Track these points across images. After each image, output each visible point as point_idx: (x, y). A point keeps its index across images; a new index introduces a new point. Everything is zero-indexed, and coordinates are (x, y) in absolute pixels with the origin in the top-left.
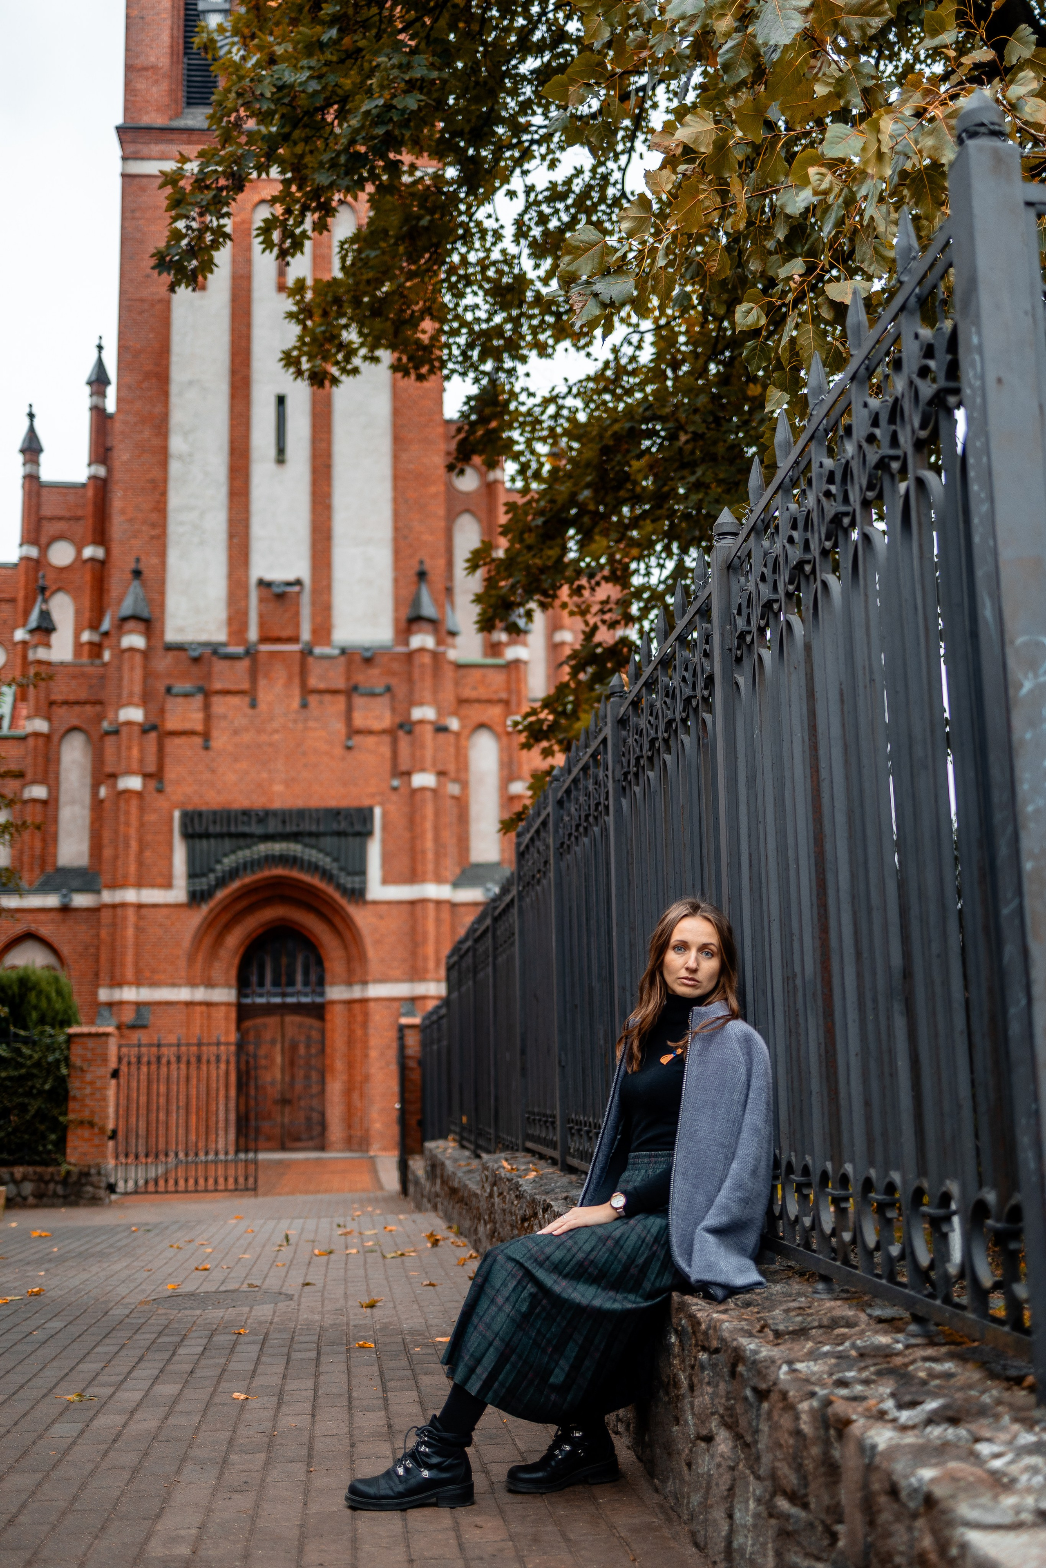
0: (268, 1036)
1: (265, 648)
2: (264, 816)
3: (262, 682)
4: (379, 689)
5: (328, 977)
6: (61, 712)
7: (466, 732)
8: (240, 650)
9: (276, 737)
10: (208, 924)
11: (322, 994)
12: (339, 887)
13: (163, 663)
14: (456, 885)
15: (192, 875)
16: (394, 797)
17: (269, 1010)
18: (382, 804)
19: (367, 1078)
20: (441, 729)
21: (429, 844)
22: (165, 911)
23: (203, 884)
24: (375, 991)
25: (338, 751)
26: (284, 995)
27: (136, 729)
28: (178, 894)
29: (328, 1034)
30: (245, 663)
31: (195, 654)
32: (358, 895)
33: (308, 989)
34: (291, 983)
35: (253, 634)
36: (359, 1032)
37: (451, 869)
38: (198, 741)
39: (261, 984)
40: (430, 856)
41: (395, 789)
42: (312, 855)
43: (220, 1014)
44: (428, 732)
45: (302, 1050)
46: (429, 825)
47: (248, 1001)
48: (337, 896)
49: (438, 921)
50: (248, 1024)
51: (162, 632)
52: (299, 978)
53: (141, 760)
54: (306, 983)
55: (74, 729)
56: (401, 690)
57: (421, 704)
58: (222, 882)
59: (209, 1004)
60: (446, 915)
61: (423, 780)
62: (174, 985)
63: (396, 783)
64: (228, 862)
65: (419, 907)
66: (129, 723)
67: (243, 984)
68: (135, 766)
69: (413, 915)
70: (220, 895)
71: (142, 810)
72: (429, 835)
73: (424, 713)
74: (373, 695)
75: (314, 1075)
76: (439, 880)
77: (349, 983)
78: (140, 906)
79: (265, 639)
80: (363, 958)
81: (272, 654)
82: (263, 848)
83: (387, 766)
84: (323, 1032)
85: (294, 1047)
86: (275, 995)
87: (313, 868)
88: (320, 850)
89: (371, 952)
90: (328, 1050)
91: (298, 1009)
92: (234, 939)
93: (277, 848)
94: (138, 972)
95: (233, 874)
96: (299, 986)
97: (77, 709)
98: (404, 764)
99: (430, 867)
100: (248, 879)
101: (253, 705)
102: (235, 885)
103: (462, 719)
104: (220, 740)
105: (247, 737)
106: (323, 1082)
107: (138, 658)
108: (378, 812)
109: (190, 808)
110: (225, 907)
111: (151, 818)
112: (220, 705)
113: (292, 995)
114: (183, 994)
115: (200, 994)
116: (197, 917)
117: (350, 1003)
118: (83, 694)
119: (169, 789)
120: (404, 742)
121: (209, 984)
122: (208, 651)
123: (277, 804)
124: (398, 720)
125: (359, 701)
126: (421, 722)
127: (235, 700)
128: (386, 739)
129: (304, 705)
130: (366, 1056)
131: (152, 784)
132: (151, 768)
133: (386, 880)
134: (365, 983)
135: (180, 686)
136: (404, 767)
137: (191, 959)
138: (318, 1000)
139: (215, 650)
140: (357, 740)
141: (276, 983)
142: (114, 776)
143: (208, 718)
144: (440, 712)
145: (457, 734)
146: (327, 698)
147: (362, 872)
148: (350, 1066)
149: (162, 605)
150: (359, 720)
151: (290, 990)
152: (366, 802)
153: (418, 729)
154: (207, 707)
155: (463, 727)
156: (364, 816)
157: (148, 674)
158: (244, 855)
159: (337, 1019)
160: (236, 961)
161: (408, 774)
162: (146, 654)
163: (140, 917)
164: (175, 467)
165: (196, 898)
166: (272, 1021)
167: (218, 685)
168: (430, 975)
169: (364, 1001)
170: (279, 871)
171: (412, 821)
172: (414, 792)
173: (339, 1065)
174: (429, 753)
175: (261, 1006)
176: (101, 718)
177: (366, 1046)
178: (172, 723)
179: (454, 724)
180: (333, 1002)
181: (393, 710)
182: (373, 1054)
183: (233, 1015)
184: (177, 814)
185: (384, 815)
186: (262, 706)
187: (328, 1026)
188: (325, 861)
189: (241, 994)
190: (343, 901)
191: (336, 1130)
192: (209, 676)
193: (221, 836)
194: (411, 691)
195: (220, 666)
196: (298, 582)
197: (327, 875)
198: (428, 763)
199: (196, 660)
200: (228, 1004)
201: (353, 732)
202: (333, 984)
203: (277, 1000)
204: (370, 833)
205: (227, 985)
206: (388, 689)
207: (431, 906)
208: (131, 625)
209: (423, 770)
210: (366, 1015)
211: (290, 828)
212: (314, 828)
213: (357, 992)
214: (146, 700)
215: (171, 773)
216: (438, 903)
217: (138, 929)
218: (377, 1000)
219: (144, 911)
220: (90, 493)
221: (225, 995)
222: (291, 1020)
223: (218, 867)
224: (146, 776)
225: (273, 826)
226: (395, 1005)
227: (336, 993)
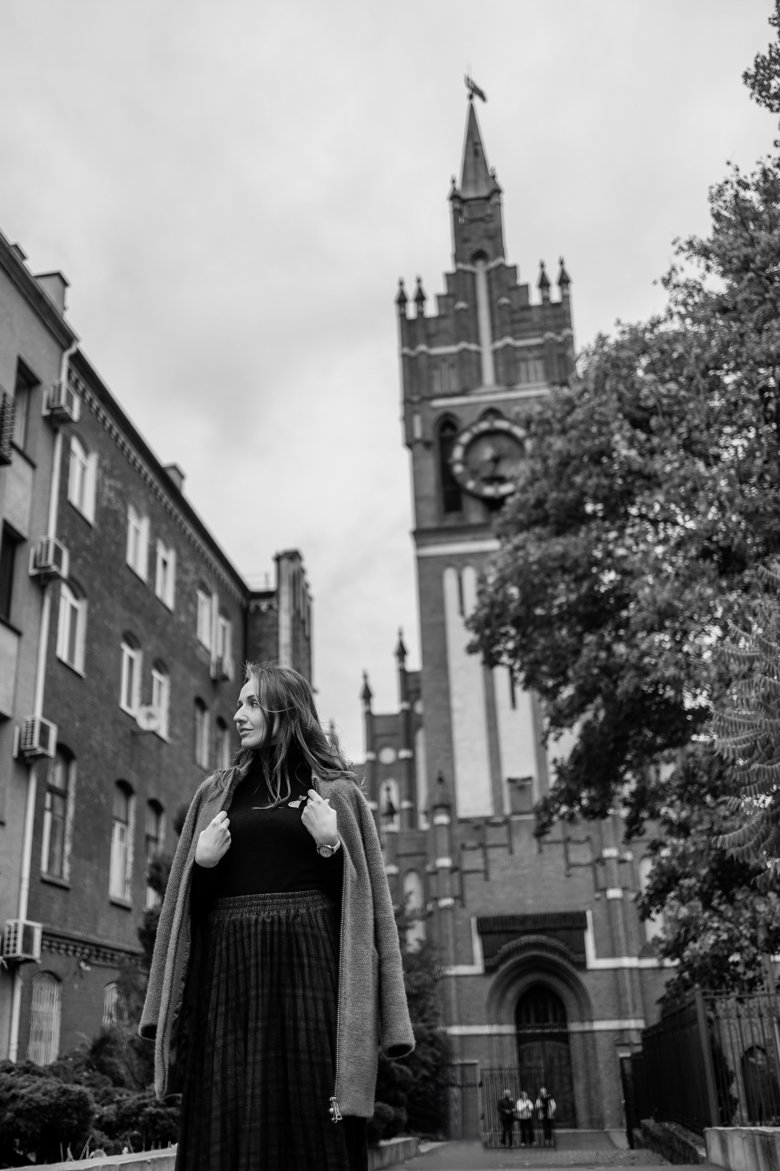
0: (535, 1053)
1: (515, 818)
2: (524, 919)
3: (515, 839)
4: (583, 838)
5: (569, 1017)
6: (403, 860)
7: (637, 860)
8: (499, 820)
9: (526, 871)
10: (496, 986)
11: (566, 1027)
12: (571, 962)
13: (459, 830)
14: (640, 957)
15: (486, 956)
16: (598, 904)
17: (534, 1037)
18: (591, 909)
19: (598, 1081)
20: (622, 861)
21: (621, 933)
22: (470, 980)
23: (492, 961)
24: (599, 1026)
25: (563, 878)
26: (543, 1028)
27: (447, 872)
28: (478, 968)
29: (573, 1053)
30: (504, 829)
31: (476, 824)
32: (582, 965)
33: (556, 1024)
34: (546, 1020)
35: (507, 810)
36: (591, 1052)
37: (636, 947)
38: (481, 876)
39: (528, 1021)
40: (623, 940)
41: (598, 899)
42: (553, 942)
43: (507, 1041)
44: (614, 864)
45: (556, 1063)
46: (620, 921)
47: (522, 1032)
48: (569, 966)
49: (632, 981)
50: (523, 1046)
51: (456, 813)
52: (551, 1017)
53: (452, 889)
54: (555, 1020)
55: (411, 870)
56: (596, 838)
57: (608, 847)
58: (503, 960)
59: (500, 1035)
60: (636, 977)
61: (614, 893)
62: (480, 1024)
63: (598, 895)
64: (506, 948)
65: (619, 973)
66: (443, 868)
67: (519, 1021)
68: (448, 892)
69: (616, 977)
70: (503, 968)
71: (455, 918)
72: (621, 928)
73: (610, 852)
74: (579, 842)
75: (566, 1080)
76: (630, 955)
77: (582, 1021)
78: (458, 977)
79: (515, 813)
80: (589, 1004)
81: (520, 822)
82: (525, 939)
83: (592, 886)
84: (568, 1051)
85: (552, 1060)
86: (538, 1028)
87: (554, 950)
88: (558, 939)
89: (594, 1001)
90: (573, 1063)
91: (552, 1037)
92: (512, 995)
93: (533, 938)
94: (460, 1016)
95: (508, 955)
96: (551, 1023)
97: (412, 859)
98: (602, 884)
99: (623, 947)
100: (517, 958)
101: (511, 852)
102: (510, 962)
103: (634, 852)
104: (495, 874)
105: (509, 872)
106: (571, 1084)
107: (445, 830)
108: (589, 914)
109: (480, 916)
110: (505, 974)
111: (459, 923)
112: (493, 854)
113: (547, 1028)
114: (486, 1030)
115: (495, 1029)
116: (490, 982)
117: (583, 1033)
118: (414, 849)
119: (468, 904)
120: (600, 870)
121: (500, 1023)
122: (482, 822)
123: (530, 911)
124: (596, 856)
125: (572, 847)
126: (609, 858)
127: (501, 851)
128: (590, 869)
129: (540, 851)
130: (597, 1067)
131: (459, 903)
132: (457, 893)
133: (598, 956)
134: (591, 1021)
135: (471, 843)
136: (602, 885)
137: (488, 1007)
138: (564, 1030)
139: (487, 822)
140: (572, 871)
141: (537, 1021)
142: (436, 899)
143: (486, 862)
144: (620, 851)
145: (632, 862)
146: (553, 846)
147: (582, 951)
148: (587, 1073)
149: (454, 797)
150: (574, 858)
151: (546, 1024)
152: (581, 908)
153: (608, 862)
154: (485, 855)
155: (635, 857)
156: (582, 917)
157: (452, 838)
158: (514, 943)
159: (576, 1043)
160: (513, 1008)
161: (604, 890)
162: (449, 826)
163: (458, 983)
164: (456, 717)
165: (489, 970)
166: (537, 1045)
167: (490, 842)
168: (631, 1015)
169: (592, 1032)
170: (535, 953)
171: (610, 918)
172: (610, 901)
173: (581, 1073)
174: (616, 876)
175: (529, 1034)
176: (424, 863)
177: (596, 1062)
178: (467, 865)
179: (629, 856)
180: (574, 1033)
181: (592, 851)
182: (601, 1066)
183: (515, 1042)
184: (474, 921)
185: (594, 915)
186: (517, 853)
187: (572, 1048)
188: (561, 945)
189: (518, 1028)
190: (573, 970)
191: (582, 1115)
192: (484, 837)
193: (499, 933)
194: (601, 840)
195: (490, 831)
196: (530, 779)
197: (562, 954)
198: (616, 883)
199: (477, 828)
200: (510, 1035)
201: (570, 866)
202: (572, 1021)
203: (539, 1031)
204: (585, 927)
205: (509, 1023)
206: (588, 839)
207: (626, 972)
208: (439, 810)
209: (613, 887)
210: (594, 1041)
211: (539, 926)
212: (552, 926)
213: (587, 1027)
214: (451, 852)
215: (469, 895)
216: (631, 969)
217: (458, 991)
218: (600, 1031)
219: (461, 979)
220: (401, 719)
221: (509, 1029)
222: (549, 1043)
223: (499, 951)
224: (455, 898)
225: (529, 926)
226: (611, 1034)
227: (574, 1027)
